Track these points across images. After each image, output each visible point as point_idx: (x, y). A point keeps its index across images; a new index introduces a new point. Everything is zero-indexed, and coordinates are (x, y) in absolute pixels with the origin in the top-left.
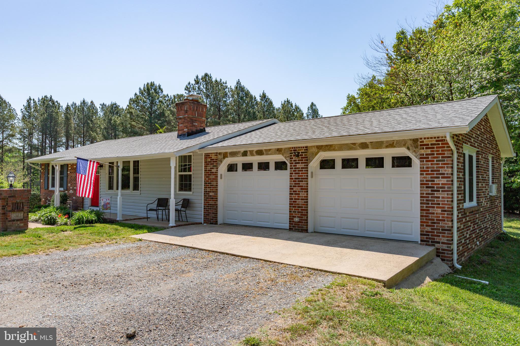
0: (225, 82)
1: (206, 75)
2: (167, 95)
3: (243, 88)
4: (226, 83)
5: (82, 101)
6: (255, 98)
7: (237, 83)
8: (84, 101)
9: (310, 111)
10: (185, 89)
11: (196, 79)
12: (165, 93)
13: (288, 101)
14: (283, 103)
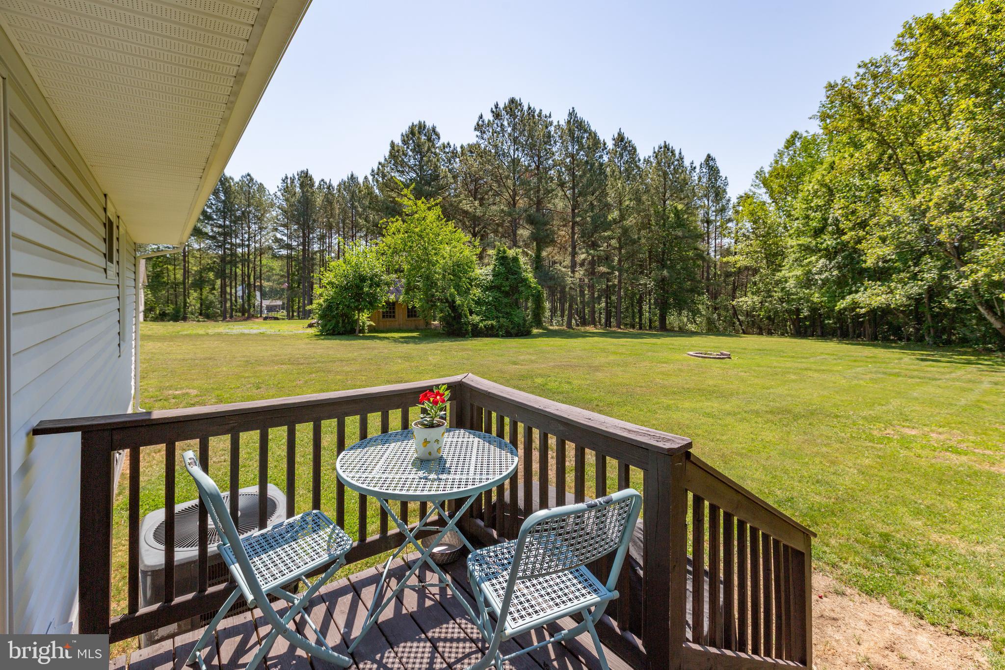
0: (548, 115)
1: (512, 101)
2: (448, 144)
3: (581, 122)
4: (550, 116)
5: (350, 176)
6: (605, 144)
7: (570, 114)
8: (352, 175)
9: (704, 170)
10: (475, 129)
11: (494, 110)
12: (444, 140)
13: (665, 146)
14: (656, 151)
